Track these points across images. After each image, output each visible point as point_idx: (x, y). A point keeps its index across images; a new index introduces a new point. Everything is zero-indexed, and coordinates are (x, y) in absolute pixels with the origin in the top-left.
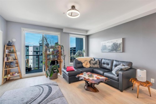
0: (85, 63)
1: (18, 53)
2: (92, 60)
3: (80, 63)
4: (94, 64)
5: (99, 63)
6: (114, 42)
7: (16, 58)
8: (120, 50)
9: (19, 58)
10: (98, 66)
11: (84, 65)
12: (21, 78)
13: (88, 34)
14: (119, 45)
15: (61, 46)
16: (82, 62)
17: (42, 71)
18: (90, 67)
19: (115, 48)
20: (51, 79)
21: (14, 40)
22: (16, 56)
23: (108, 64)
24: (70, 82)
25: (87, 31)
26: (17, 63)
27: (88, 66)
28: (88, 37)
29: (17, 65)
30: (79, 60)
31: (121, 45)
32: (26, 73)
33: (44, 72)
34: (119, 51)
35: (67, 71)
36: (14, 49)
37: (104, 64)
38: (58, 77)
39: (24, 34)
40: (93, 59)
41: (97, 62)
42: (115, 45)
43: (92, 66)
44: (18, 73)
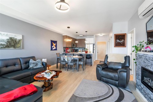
6: (11, 37)
8: (20, 46)
14: (18, 40)
19: (13, 44)
31: (20, 42)
34: (18, 47)
42: (13, 40)
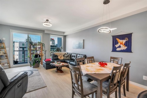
0: (60, 56)
1: (7, 49)
2: (65, 54)
3: (56, 56)
4: (66, 57)
5: (70, 56)
6: (79, 42)
7: (6, 52)
8: (82, 47)
9: (8, 52)
10: (69, 58)
11: (59, 57)
12: (10, 68)
13: (65, 34)
14: (81, 44)
15: (43, 44)
16: (58, 55)
17: (27, 63)
18: (64, 59)
20: (34, 67)
21: (4, 39)
22: (6, 51)
23: (75, 57)
24: (47, 68)
25: (64, 33)
26: (7, 56)
27: (62, 58)
28: (65, 37)
29: (6, 58)
30: (56, 54)
32: (14, 64)
33: (29, 64)
35: (45, 61)
36: (4, 46)
37: (73, 56)
38: (40, 66)
39: (12, 34)
40: (67, 54)
41: (68, 55)
43: (65, 58)
44: (8, 64)
